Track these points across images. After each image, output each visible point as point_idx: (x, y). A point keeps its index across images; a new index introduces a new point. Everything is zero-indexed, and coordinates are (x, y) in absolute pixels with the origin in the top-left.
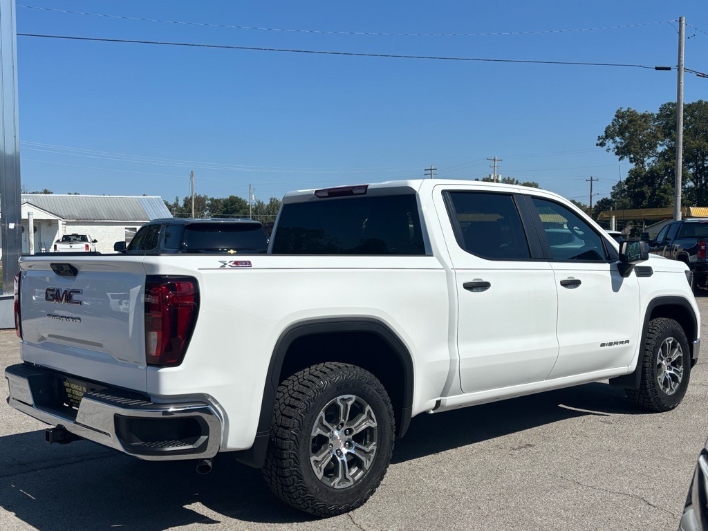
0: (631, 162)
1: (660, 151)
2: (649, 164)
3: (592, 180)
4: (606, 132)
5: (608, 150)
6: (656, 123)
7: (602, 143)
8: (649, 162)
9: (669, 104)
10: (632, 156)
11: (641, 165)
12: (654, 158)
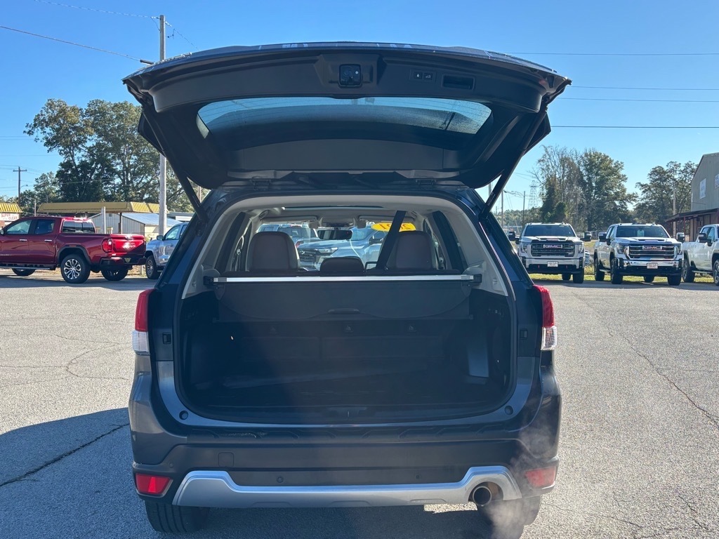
0: (60, 154)
1: (88, 146)
2: (78, 158)
3: (20, 171)
4: (35, 120)
5: (36, 140)
6: (85, 118)
7: (30, 131)
8: (80, 156)
9: (97, 101)
10: (61, 148)
11: (71, 159)
12: (82, 153)
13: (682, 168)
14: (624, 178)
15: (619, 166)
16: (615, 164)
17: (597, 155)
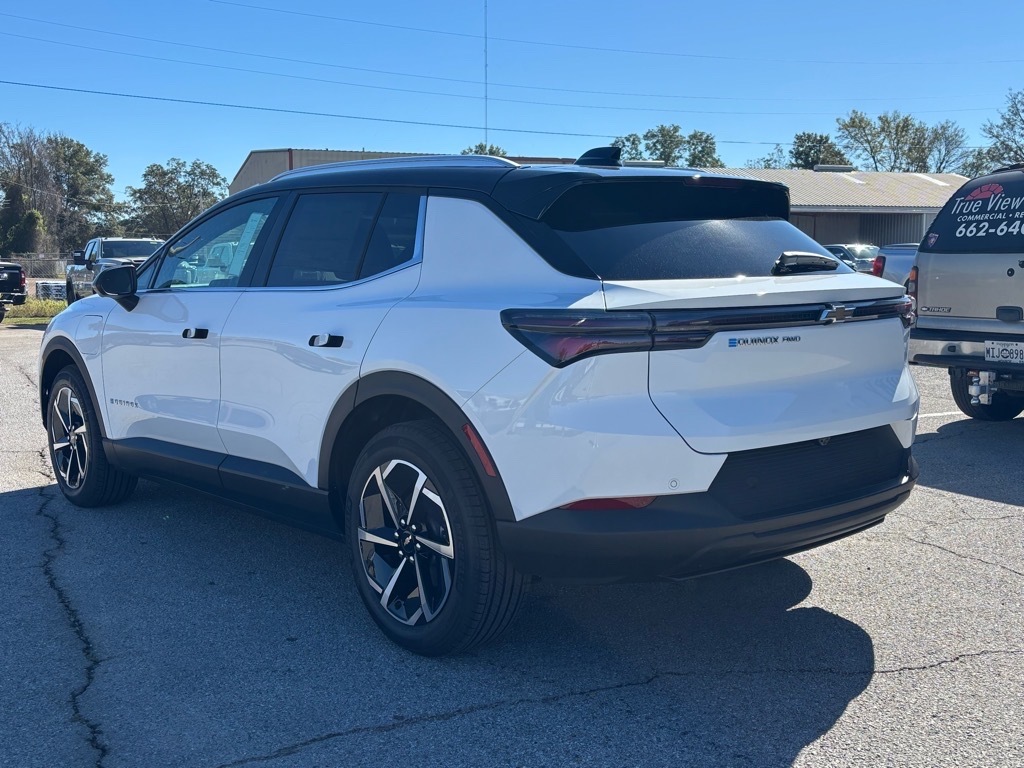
13: (189, 169)
14: (109, 179)
15: (100, 161)
16: (94, 157)
17: (67, 143)
